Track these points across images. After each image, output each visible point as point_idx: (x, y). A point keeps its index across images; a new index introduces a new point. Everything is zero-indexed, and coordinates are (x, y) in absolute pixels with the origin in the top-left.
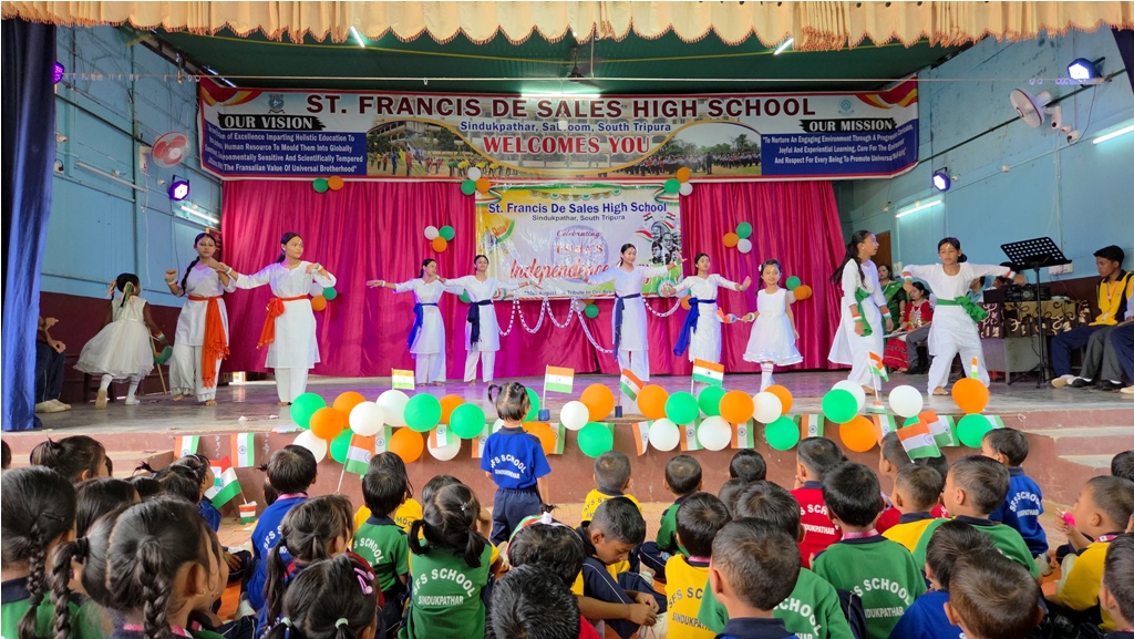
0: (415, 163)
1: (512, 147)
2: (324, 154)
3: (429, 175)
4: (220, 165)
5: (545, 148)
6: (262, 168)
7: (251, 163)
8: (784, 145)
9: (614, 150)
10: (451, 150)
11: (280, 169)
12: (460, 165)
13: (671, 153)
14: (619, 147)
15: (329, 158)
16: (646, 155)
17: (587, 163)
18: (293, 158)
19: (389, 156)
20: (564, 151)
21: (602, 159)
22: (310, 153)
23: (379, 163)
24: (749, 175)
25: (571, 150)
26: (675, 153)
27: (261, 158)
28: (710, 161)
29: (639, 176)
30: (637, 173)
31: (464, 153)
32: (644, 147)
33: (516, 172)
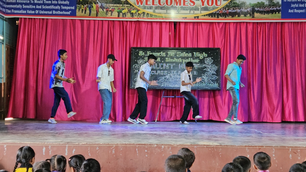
0: (101, 10)
1: (150, 3)
2: (55, 5)
3: (108, 16)
4: (4, 10)
5: (167, 3)
6: (25, 12)
7: (19, 9)
8: (294, 3)
9: (203, 5)
10: (119, 4)
11: (34, 12)
12: (123, 11)
13: (233, 6)
14: (206, 3)
15: (58, 7)
16: (220, 7)
17: (189, 11)
18: (40, 7)
19: (88, 6)
20: (177, 5)
21: (197, 9)
22: (48, 5)
23: (82, 10)
24: (274, 18)
25: (180, 4)
26: (235, 7)
27: (24, 7)
28: (253, 11)
29: (216, 18)
30: (215, 16)
31: (126, 5)
32: (219, 3)
33: (152, 15)
